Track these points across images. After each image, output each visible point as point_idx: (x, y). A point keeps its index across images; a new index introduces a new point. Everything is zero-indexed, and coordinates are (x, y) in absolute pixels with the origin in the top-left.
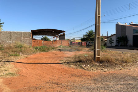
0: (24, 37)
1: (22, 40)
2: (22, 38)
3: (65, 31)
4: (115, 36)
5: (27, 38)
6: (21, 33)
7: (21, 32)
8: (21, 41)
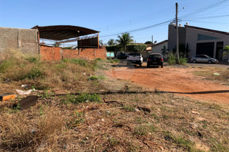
0: (23, 41)
1: (20, 45)
2: (20, 42)
3: (98, 32)
4: (167, 43)
5: (31, 42)
6: (17, 32)
7: (18, 30)
8: (18, 47)
